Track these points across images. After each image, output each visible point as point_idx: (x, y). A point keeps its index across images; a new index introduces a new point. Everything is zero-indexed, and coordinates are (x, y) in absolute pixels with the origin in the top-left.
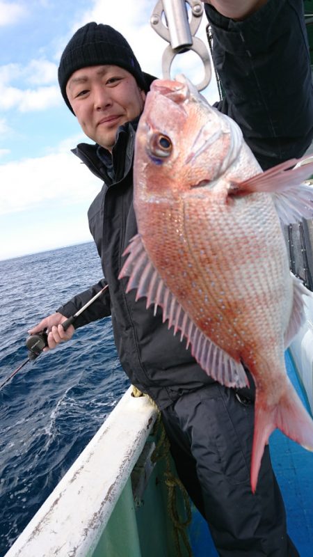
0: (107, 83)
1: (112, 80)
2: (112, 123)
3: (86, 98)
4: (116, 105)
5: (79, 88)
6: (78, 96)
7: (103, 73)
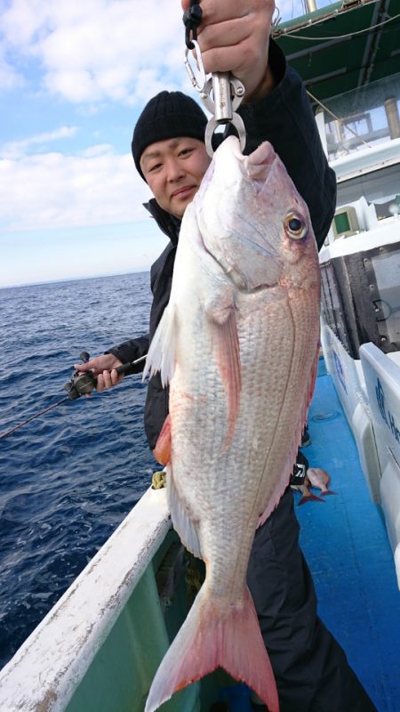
0: (179, 155)
1: (184, 152)
2: (184, 194)
3: (159, 171)
4: (189, 176)
5: (153, 162)
6: (152, 170)
7: (174, 146)
